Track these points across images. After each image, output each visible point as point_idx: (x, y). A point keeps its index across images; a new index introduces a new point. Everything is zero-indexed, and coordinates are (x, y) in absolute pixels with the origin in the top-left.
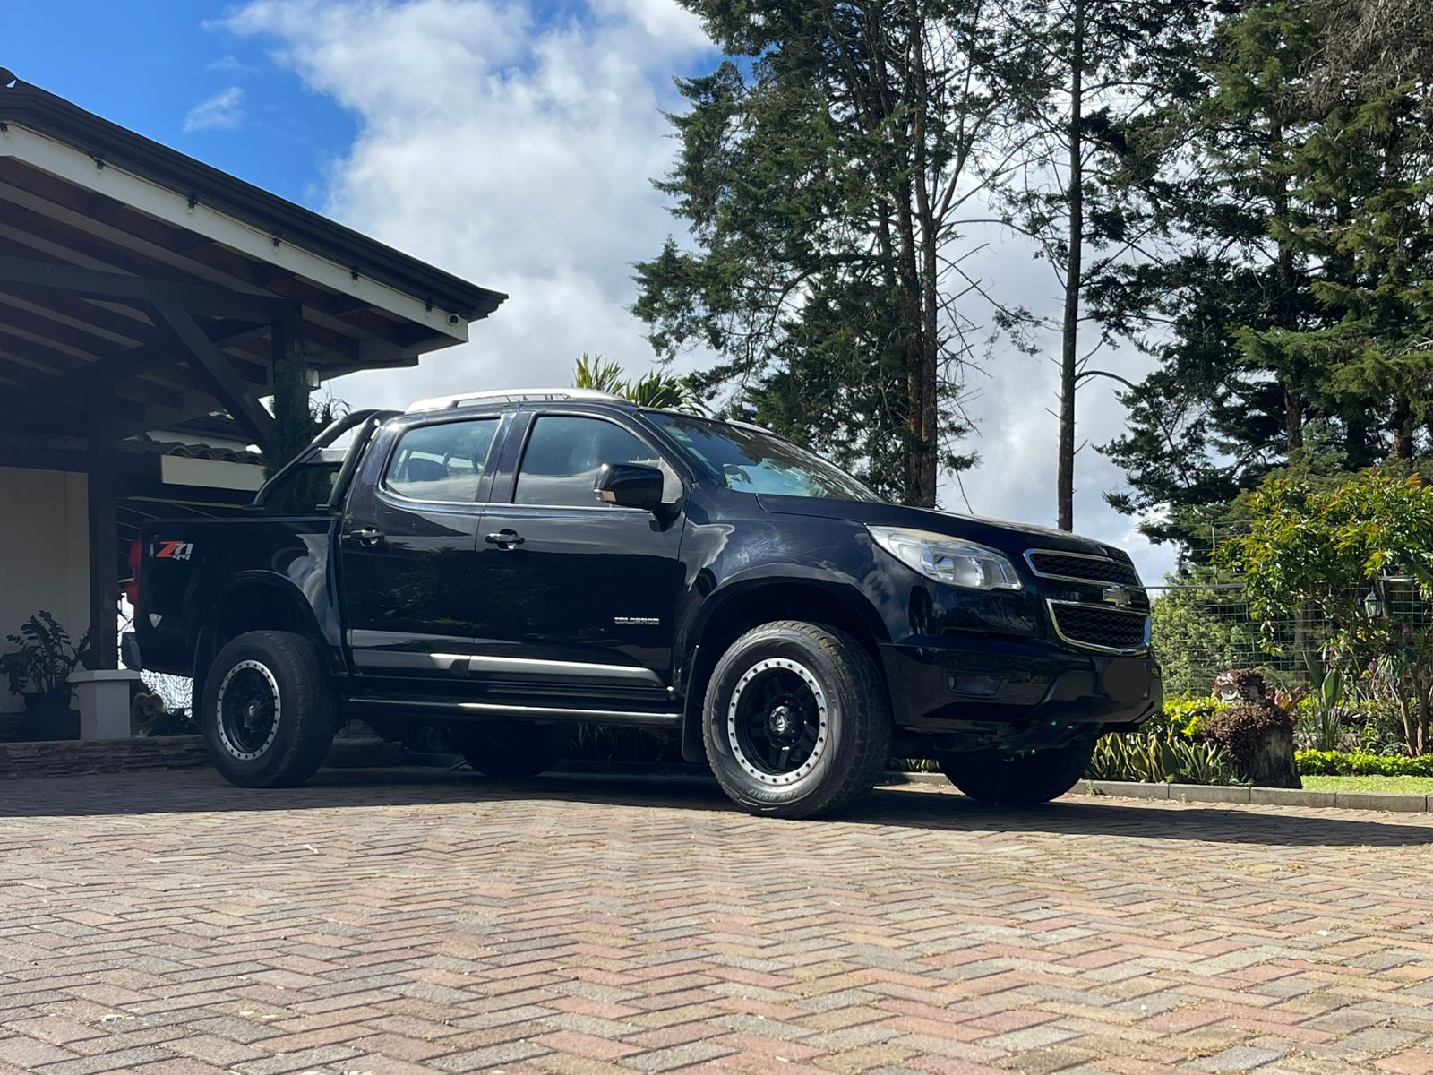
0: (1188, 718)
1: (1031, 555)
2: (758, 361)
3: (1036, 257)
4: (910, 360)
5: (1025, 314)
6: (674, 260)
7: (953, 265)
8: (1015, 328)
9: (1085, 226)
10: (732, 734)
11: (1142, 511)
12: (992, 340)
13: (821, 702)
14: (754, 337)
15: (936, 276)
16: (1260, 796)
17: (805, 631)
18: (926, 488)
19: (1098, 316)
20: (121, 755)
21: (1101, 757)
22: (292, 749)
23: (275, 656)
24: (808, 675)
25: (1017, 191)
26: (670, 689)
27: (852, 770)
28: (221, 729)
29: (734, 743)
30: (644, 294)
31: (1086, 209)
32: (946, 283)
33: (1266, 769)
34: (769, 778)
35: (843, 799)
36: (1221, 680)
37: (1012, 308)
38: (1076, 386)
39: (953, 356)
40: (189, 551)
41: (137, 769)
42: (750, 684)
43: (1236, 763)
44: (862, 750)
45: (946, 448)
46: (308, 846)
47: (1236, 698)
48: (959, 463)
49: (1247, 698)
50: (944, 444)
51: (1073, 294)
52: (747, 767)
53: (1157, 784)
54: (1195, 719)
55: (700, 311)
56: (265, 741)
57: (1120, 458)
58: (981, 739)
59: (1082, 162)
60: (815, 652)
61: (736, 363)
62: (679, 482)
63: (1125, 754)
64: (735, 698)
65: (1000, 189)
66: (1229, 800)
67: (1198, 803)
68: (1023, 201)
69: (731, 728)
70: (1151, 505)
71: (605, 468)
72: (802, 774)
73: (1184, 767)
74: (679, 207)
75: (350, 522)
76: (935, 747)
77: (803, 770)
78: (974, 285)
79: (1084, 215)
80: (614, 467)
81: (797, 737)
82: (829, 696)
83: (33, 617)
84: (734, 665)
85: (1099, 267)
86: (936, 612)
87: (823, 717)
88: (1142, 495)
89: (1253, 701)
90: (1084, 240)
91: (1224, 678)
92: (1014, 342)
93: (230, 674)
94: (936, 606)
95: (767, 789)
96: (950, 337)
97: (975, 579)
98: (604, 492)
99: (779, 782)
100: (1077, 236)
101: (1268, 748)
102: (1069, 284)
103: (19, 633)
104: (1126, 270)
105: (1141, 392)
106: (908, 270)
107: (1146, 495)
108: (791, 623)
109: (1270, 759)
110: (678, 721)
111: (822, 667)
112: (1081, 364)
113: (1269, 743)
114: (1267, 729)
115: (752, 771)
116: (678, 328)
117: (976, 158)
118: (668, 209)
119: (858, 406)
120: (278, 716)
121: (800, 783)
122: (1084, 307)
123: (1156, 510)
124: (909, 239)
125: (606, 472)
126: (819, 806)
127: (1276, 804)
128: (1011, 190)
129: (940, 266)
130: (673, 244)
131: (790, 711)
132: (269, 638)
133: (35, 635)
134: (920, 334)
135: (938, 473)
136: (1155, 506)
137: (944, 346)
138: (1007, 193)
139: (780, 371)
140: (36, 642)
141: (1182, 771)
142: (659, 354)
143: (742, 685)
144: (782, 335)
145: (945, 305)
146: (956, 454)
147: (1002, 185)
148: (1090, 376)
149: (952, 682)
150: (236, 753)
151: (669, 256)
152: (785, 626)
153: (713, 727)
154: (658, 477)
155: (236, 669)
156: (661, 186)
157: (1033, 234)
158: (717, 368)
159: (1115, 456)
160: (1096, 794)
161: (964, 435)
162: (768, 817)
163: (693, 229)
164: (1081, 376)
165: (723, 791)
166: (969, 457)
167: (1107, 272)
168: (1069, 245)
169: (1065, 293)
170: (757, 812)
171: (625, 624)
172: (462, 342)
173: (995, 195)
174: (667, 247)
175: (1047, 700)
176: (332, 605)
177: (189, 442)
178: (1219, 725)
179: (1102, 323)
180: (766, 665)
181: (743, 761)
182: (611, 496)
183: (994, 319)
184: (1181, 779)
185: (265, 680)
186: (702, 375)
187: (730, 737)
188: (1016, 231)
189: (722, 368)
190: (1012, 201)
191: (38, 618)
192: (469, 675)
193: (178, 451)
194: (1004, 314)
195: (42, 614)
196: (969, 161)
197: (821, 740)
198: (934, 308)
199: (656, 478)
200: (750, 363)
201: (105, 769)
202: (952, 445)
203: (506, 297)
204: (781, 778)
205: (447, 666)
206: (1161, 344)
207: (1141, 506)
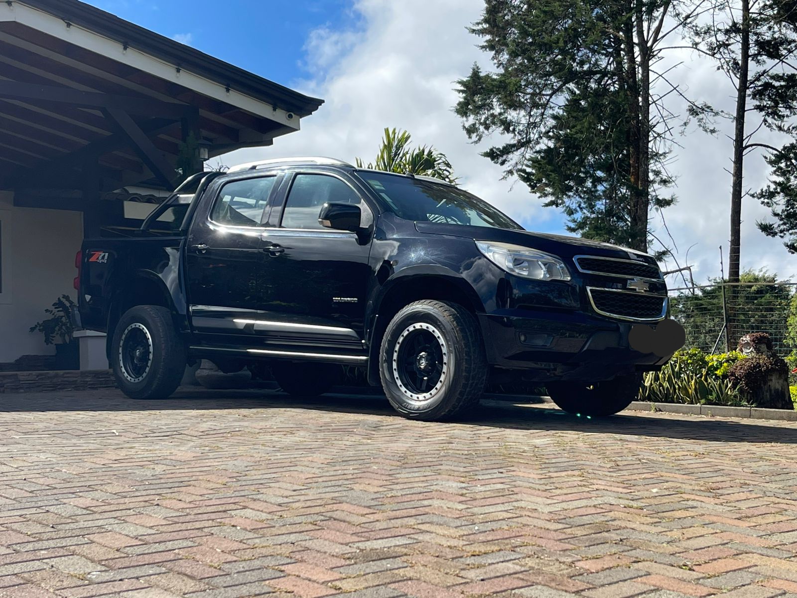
0: (721, 364)
1: (578, 259)
2: (533, 140)
3: (718, 69)
4: (632, 139)
5: (708, 107)
6: (479, 78)
7: (661, 76)
8: (701, 116)
9: (751, 49)
10: (395, 369)
11: (782, 235)
12: (685, 124)
13: (444, 350)
14: (532, 125)
15: (649, 84)
16: (757, 414)
17: (436, 306)
18: (640, 220)
19: (760, 108)
20: (87, 380)
21: (661, 388)
22: (159, 376)
23: (150, 321)
24: (437, 334)
25: (701, 27)
26: (363, 341)
27: (461, 392)
28: (122, 364)
29: (396, 374)
30: (462, 100)
31: (752, 38)
32: (656, 88)
33: (768, 396)
34: (415, 396)
35: (458, 409)
36: (743, 340)
37: (699, 103)
38: (744, 154)
39: (659, 135)
40: (106, 257)
41: (96, 388)
42: (406, 338)
43: (749, 392)
44: (467, 379)
45: (654, 194)
46: (114, 431)
47: (752, 351)
48: (663, 203)
49: (758, 351)
50: (653, 191)
51: (742, 93)
52: (403, 389)
53: (695, 405)
54: (725, 364)
55: (497, 110)
56: (144, 371)
57: (766, 200)
58: (548, 374)
59: (750, 6)
60: (441, 319)
61: (519, 141)
62: (372, 215)
63: (677, 387)
64: (397, 348)
65: (689, 25)
66: (737, 416)
67: (718, 417)
68: (705, 33)
69: (395, 365)
70: (788, 230)
71: (326, 205)
72: (433, 394)
73: (712, 395)
74: (485, 44)
75: (191, 240)
76: (523, 379)
77: (433, 391)
78: (675, 88)
79: (751, 42)
80: (331, 205)
81: (432, 371)
82: (448, 346)
83: (59, 299)
84: (397, 328)
85: (760, 76)
86: (515, 295)
87: (445, 359)
88: (782, 224)
89: (762, 353)
90: (750, 59)
91: (744, 339)
92: (700, 125)
93: (126, 331)
94: (515, 291)
95: (412, 402)
96: (658, 123)
97: (541, 274)
98: (324, 221)
99: (420, 399)
100: (746, 56)
101: (770, 383)
102: (739, 88)
103: (52, 308)
104: (777, 78)
105: (780, 157)
106: (631, 80)
107: (784, 224)
108: (429, 301)
109: (771, 390)
110: (366, 361)
111: (445, 329)
112: (747, 139)
113: (771, 380)
114: (769, 371)
115: (406, 392)
116: (485, 121)
117: (674, 6)
118: (478, 46)
119: (599, 166)
120: (151, 356)
121: (432, 399)
122: (750, 103)
123: (791, 234)
124: (632, 60)
125: (326, 208)
126: (443, 414)
127: (766, 418)
128: (697, 26)
129: (652, 76)
130: (478, 67)
131: (428, 355)
132: (147, 310)
133: (61, 309)
134: (638, 121)
135: (648, 210)
136: (790, 231)
137: (654, 129)
138: (694, 28)
139: (548, 147)
140: (62, 314)
141: (710, 397)
142: (470, 137)
143: (401, 339)
144: (551, 122)
145: (654, 102)
146: (660, 198)
147: (690, 23)
148: (754, 147)
149: (523, 338)
150: (129, 378)
151: (476, 74)
152: (425, 303)
153: (384, 365)
154: (358, 211)
155: (129, 328)
156: (473, 31)
157: (713, 55)
158: (507, 145)
159: (762, 199)
160: (657, 411)
161: (669, 185)
162: (413, 419)
163: (493, 58)
164: (747, 147)
165: (390, 404)
166: (670, 199)
167: (764, 79)
168: (740, 62)
169: (737, 93)
170: (408, 417)
171: (339, 302)
172: (297, 130)
173: (686, 29)
174: (474, 70)
175: (585, 349)
176: (182, 293)
177: (144, 192)
178: (738, 368)
179: (763, 113)
180: (414, 327)
181: (401, 386)
182: (328, 223)
183: (687, 110)
184: (710, 403)
185: (145, 334)
186: (498, 149)
187: (394, 371)
188: (701, 53)
189: (510, 145)
190: (697, 34)
191: (62, 299)
192: (254, 332)
193: (135, 198)
194: (695, 107)
195: (64, 297)
196: (670, 8)
197: (444, 373)
198: (647, 104)
199: (357, 212)
200: (529, 141)
201: (77, 388)
202: (658, 191)
203: (323, 101)
204: (421, 396)
205: (242, 327)
206: (793, 126)
207: (781, 231)
